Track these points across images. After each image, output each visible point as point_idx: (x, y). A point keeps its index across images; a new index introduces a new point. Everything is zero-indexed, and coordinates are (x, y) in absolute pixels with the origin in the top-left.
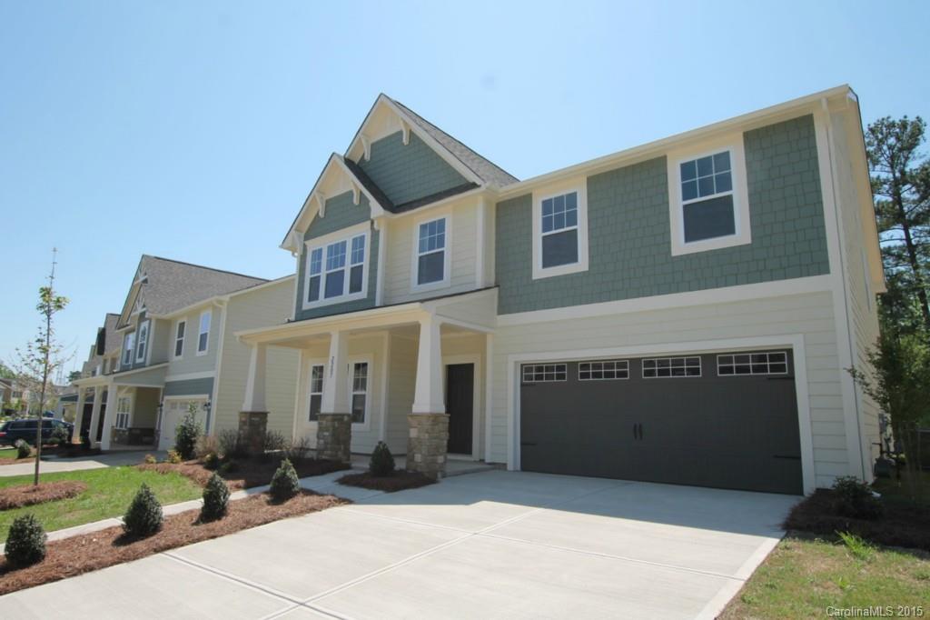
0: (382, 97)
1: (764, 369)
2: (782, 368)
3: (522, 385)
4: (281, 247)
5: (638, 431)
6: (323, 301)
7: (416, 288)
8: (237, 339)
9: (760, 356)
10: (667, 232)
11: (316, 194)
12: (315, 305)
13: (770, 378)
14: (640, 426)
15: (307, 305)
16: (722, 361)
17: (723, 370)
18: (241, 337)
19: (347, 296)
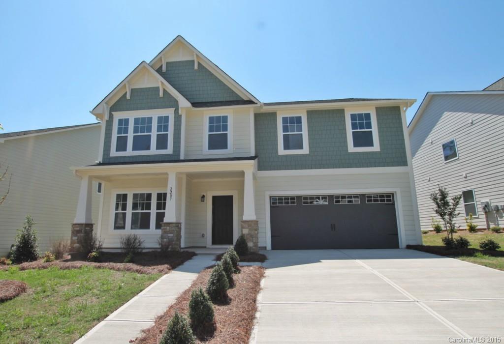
0: (179, 38)
1: (383, 201)
2: (390, 200)
3: (271, 207)
4: (92, 112)
5: (333, 227)
6: (130, 152)
7: (206, 152)
8: (74, 172)
9: (382, 196)
10: (345, 142)
11: (127, 83)
12: (121, 154)
13: (386, 204)
14: (334, 225)
15: (114, 153)
16: (368, 197)
17: (368, 201)
18: (77, 171)
19: (153, 151)
